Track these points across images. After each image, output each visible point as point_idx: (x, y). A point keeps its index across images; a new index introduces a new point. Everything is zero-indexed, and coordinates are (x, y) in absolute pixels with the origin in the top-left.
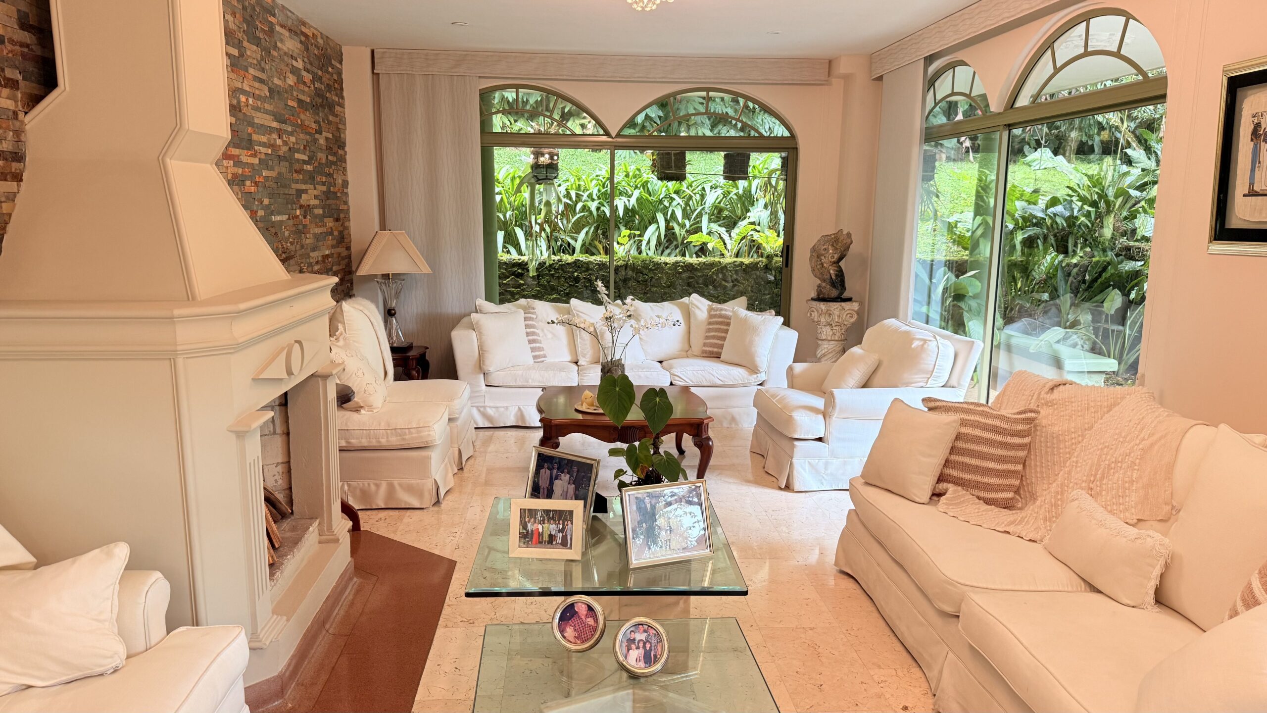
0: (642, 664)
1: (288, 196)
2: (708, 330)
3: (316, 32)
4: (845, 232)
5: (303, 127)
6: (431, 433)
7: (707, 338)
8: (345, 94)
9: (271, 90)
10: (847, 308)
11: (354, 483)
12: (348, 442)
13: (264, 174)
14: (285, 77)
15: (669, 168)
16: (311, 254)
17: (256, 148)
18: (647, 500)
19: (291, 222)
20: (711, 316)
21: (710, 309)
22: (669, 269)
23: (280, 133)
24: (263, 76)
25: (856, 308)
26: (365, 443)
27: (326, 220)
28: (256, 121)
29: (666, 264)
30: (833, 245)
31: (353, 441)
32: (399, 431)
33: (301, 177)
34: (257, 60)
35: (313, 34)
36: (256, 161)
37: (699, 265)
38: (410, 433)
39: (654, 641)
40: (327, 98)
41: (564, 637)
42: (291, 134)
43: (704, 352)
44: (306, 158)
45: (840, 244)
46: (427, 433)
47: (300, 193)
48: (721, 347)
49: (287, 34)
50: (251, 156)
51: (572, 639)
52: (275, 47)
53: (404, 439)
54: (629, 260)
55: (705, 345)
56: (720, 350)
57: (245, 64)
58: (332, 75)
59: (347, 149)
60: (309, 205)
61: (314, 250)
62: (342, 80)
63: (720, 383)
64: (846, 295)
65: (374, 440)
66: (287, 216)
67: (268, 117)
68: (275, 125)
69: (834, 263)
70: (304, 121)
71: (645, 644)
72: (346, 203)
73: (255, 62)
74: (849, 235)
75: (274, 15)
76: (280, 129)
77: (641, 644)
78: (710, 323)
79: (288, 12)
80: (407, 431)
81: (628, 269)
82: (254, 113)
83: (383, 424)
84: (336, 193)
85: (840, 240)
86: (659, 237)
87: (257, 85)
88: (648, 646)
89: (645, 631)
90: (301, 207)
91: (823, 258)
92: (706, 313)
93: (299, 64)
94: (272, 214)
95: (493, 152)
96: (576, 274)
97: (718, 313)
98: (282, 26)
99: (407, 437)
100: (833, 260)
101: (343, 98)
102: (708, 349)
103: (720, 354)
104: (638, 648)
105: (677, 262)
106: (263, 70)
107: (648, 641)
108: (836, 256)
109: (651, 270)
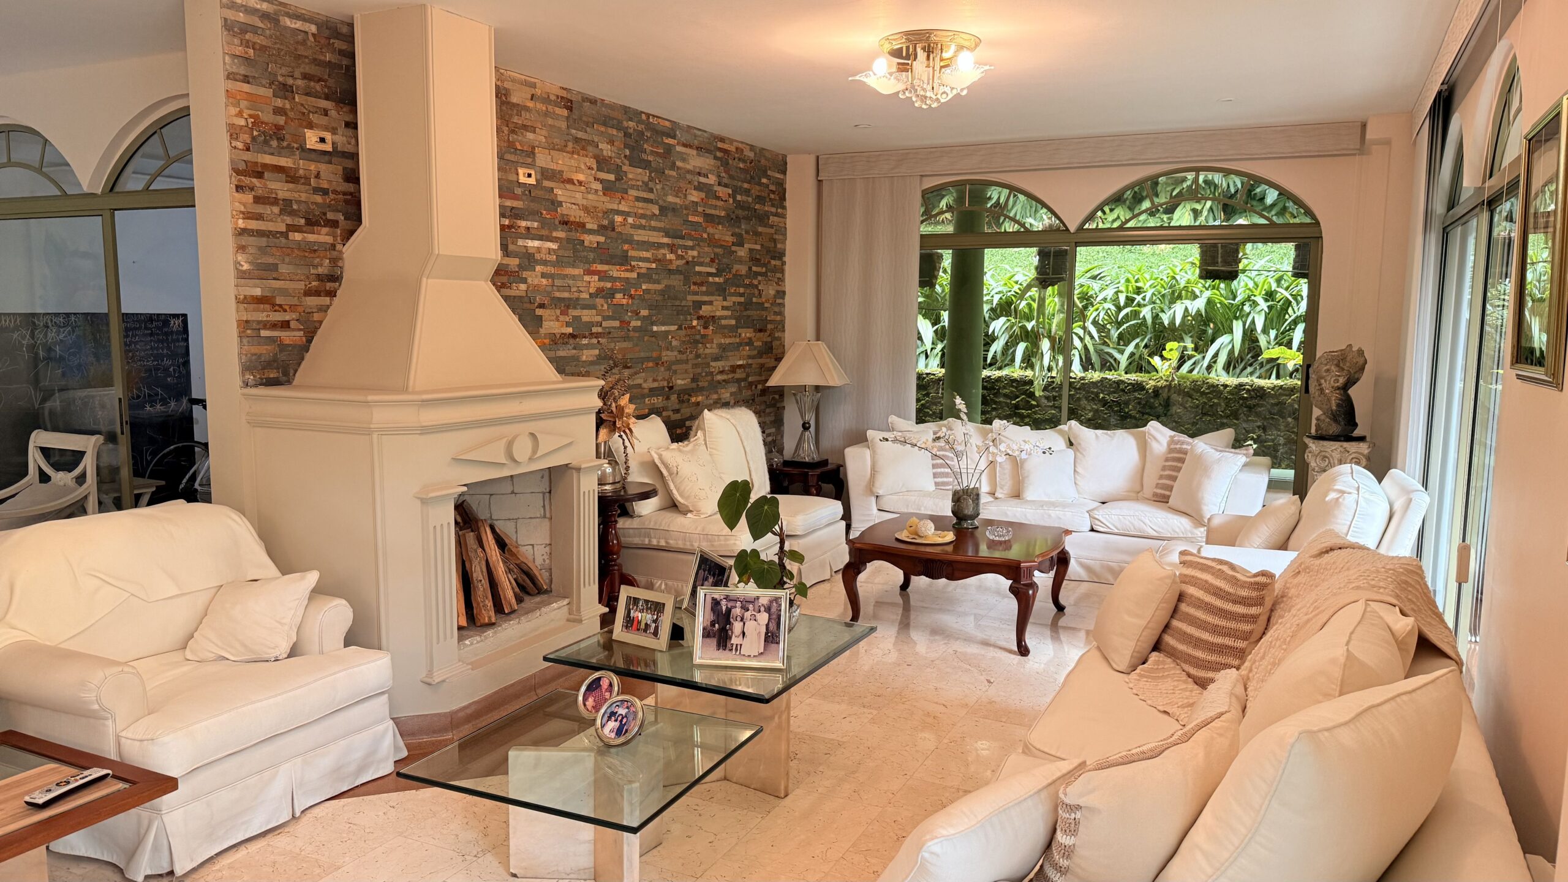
0: (613, 735)
1: (680, 308)
2: (1164, 468)
3: (740, 145)
4: (1355, 349)
5: (712, 242)
6: (737, 542)
7: (1161, 477)
8: (788, 204)
9: (662, 209)
10: (1352, 450)
11: (670, 583)
12: (667, 542)
13: (644, 287)
14: (685, 195)
15: (1215, 263)
16: (712, 364)
17: (633, 263)
18: (724, 603)
19: (683, 332)
20: (1170, 451)
21: (1172, 441)
22: (1230, 392)
23: (672, 248)
24: (651, 196)
25: (1366, 452)
26: (680, 545)
27: (739, 331)
28: (636, 238)
29: (1225, 386)
30: (1338, 365)
31: (671, 542)
32: (710, 537)
33: (704, 289)
34: (643, 182)
35: (737, 149)
36: (634, 275)
37: (1273, 389)
38: (719, 540)
39: (631, 718)
40: (756, 210)
41: (585, 705)
42: (692, 248)
43: (1155, 495)
44: (713, 270)
45: (1348, 364)
46: (732, 542)
47: (698, 305)
48: (1170, 488)
49: (694, 152)
50: (627, 270)
51: (589, 708)
52: (673, 166)
53: (713, 545)
54: (1173, 379)
55: (1157, 486)
56: (1167, 493)
57: (626, 187)
58: (768, 186)
59: (786, 259)
60: (713, 317)
61: (716, 359)
62: (785, 190)
63: (1155, 534)
64: (1357, 433)
65: (688, 543)
66: (676, 327)
67: (655, 233)
68: (666, 240)
69: (1339, 388)
70: (713, 234)
71: (623, 718)
72: (781, 313)
73: (640, 183)
74: (1361, 352)
75: (674, 137)
76: (674, 245)
77: (620, 718)
78: (1167, 460)
79: (695, 131)
80: (716, 538)
81: (1172, 391)
82: (632, 231)
83: (699, 528)
84: (763, 304)
85: (1348, 359)
86: (1232, 351)
87: (641, 204)
88: (625, 720)
89: (628, 708)
90: (699, 318)
91: (1323, 381)
92: (1165, 444)
93: (712, 179)
94: (653, 324)
95: (983, 254)
96: (1101, 395)
97: (1178, 446)
98: (685, 145)
99: (716, 543)
100: (1336, 385)
101: (784, 208)
102: (1159, 491)
103: (1169, 497)
104: (616, 721)
105: (1241, 385)
106: (651, 191)
107: (626, 716)
108: (1342, 380)
109: (1203, 393)
